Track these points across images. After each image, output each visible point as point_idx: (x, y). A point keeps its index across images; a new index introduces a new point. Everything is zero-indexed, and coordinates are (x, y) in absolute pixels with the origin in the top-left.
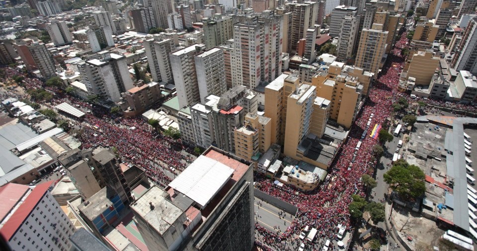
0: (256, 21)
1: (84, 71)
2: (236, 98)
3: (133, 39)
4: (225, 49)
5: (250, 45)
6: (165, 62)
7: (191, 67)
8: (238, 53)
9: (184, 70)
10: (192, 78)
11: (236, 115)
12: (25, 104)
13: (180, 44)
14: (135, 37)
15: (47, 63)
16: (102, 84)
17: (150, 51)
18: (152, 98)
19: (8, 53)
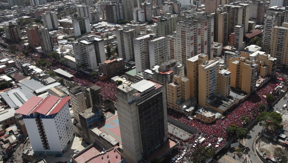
0: (192, 20)
1: (77, 47)
2: (170, 66)
3: (105, 28)
4: (171, 38)
5: (186, 36)
6: (129, 45)
7: (146, 48)
8: (179, 40)
9: (141, 49)
10: (146, 55)
11: (168, 75)
12: (36, 67)
13: (141, 33)
14: (106, 26)
15: (48, 42)
16: (87, 57)
17: (120, 37)
18: (118, 69)
19: (18, 34)
